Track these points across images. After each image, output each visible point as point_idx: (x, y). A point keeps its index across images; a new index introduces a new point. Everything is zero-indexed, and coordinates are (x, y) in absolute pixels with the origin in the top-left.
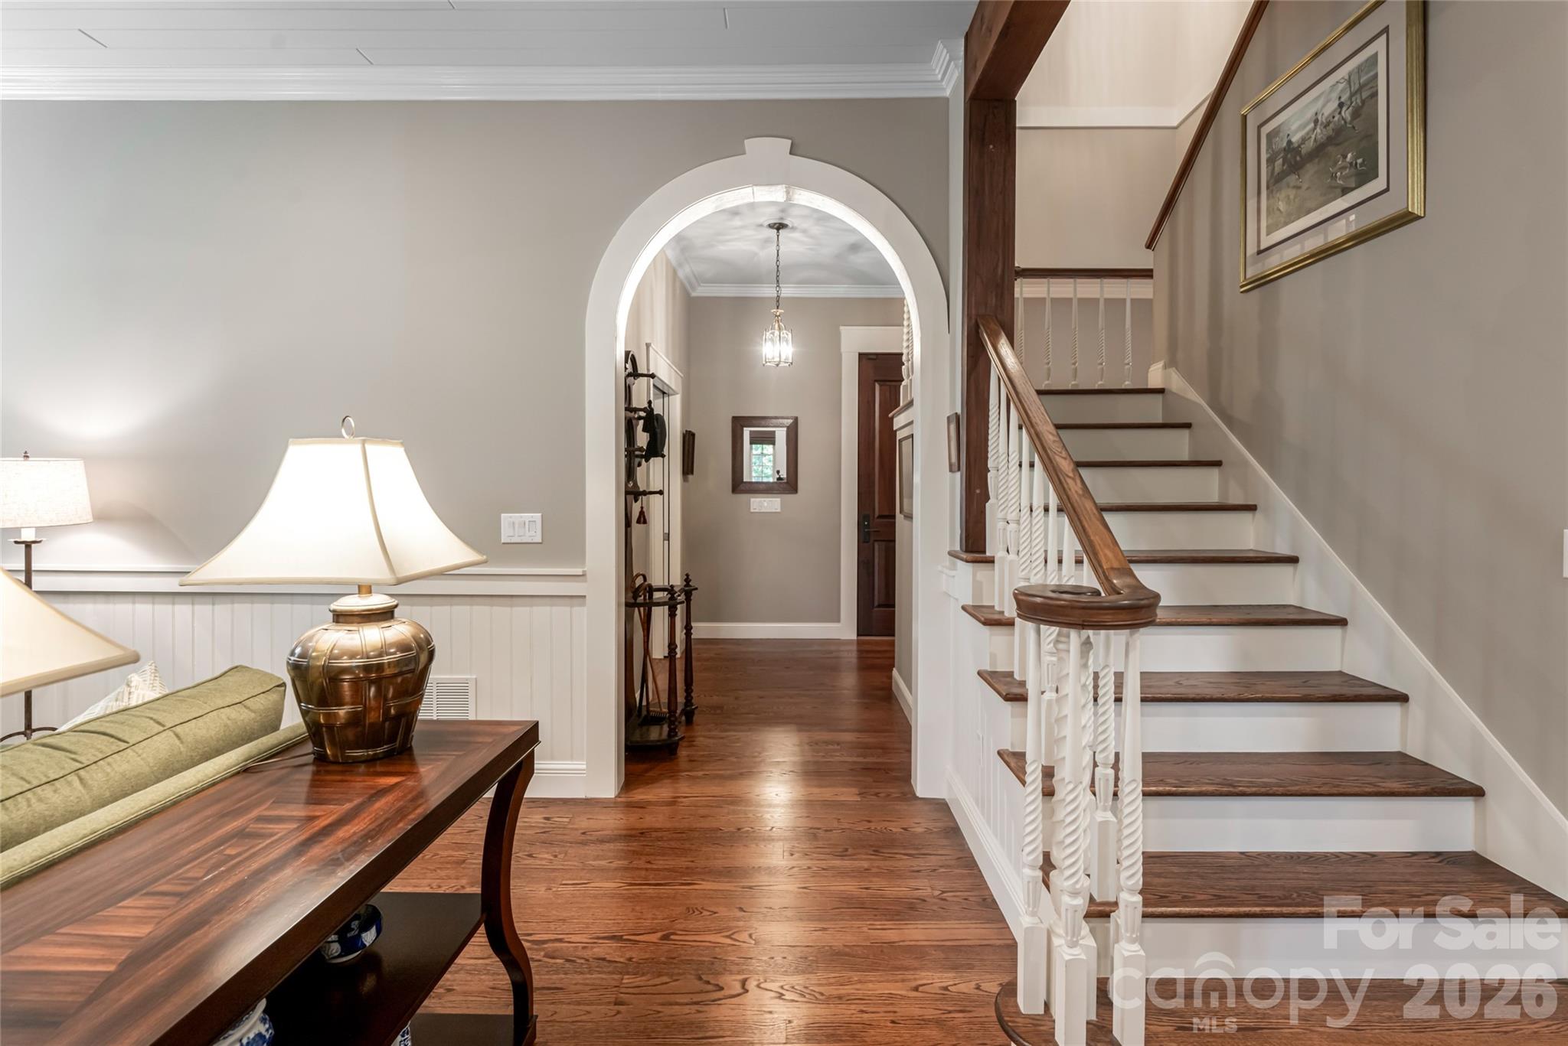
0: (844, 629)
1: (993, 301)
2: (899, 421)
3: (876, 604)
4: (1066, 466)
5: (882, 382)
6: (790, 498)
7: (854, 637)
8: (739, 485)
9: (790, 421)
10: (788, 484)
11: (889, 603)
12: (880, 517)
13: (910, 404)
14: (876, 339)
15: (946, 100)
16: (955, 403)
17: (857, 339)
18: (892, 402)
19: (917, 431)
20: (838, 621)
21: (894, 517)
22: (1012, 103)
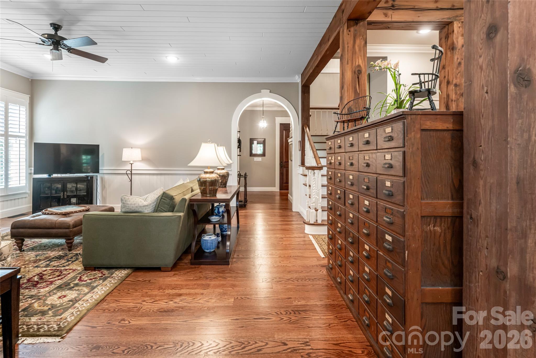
0: (276, 189)
1: (306, 121)
2: (289, 141)
3: (284, 182)
4: (315, 150)
5: (285, 130)
6: (263, 157)
7: (279, 190)
8: (251, 155)
9: (263, 140)
10: (264, 155)
11: (287, 183)
12: (285, 162)
13: (292, 137)
14: (284, 120)
15: (298, 83)
16: (300, 139)
17: (280, 120)
18: (288, 136)
19: (293, 143)
20: (275, 187)
21: (288, 162)
22: (309, 87)
